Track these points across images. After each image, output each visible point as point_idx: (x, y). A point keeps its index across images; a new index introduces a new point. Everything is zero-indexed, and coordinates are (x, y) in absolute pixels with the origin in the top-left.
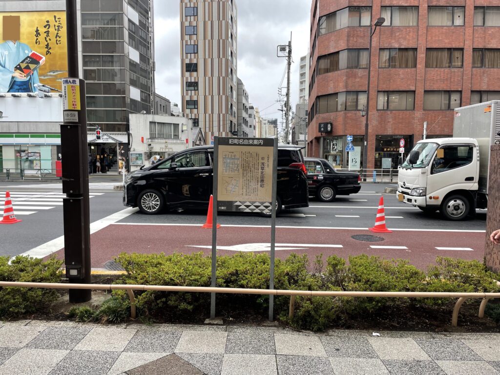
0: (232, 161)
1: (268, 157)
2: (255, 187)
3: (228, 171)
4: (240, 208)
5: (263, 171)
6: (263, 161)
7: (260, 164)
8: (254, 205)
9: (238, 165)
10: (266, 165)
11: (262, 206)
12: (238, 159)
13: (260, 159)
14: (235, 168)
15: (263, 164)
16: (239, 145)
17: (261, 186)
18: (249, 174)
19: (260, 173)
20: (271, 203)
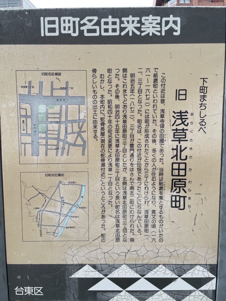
0: (57, 109)
1: (203, 89)
2: (151, 207)
3: (42, 149)
4: (94, 288)
5: (183, 144)
6: (180, 106)
7: (169, 119)
8: (150, 275)
9: (81, 123)
10: (193, 120)
11: (179, 280)
12: (81, 100)
13: (170, 95)
14: (71, 139)
15: (182, 116)
16: (81, 40)
17: (176, 204)
18: (126, 160)
19: (169, 153)
20: (213, 269)
